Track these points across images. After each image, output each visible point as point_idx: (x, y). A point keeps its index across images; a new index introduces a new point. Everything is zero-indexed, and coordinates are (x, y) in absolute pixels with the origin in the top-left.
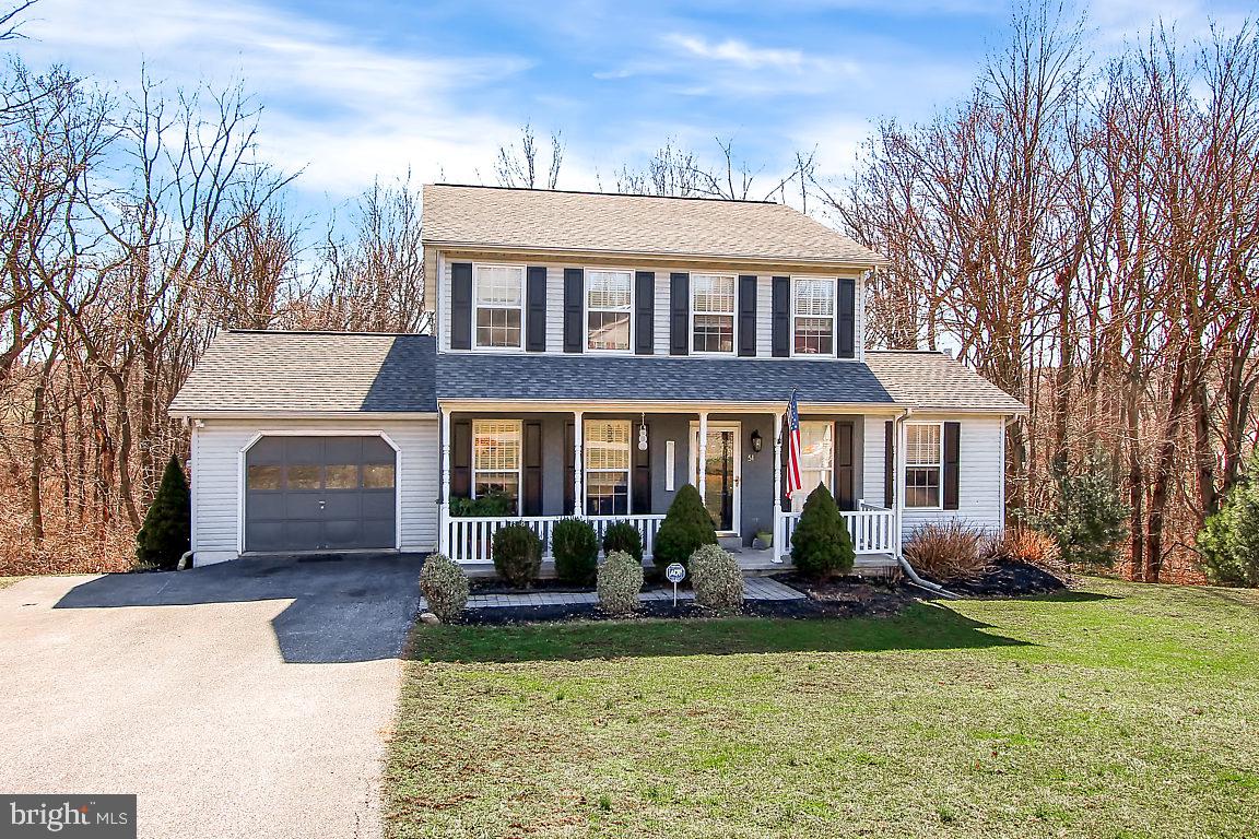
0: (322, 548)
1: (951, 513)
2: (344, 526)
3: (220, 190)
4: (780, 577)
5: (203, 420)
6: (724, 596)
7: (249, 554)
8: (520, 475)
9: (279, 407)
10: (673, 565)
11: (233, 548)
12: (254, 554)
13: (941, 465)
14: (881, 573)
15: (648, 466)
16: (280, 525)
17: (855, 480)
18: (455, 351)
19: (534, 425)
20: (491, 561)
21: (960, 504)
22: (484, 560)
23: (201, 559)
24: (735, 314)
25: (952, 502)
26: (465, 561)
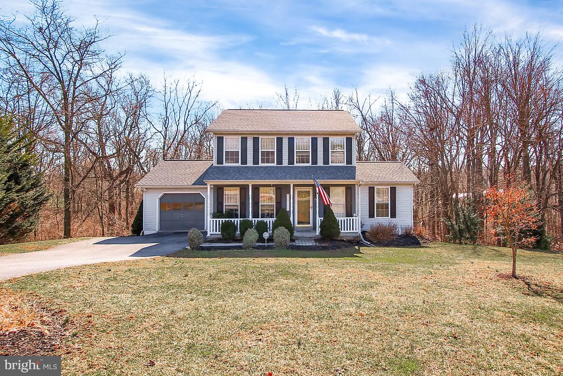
0: (182, 230)
1: (393, 219)
2: (189, 223)
3: (189, 112)
4: (316, 240)
5: (146, 189)
6: (281, 243)
7: (160, 231)
8: (239, 206)
9: (168, 184)
10: (265, 233)
11: (156, 229)
12: (162, 231)
13: (389, 202)
14: (351, 238)
15: (281, 202)
16: (170, 222)
17: (353, 207)
18: (218, 165)
19: (244, 189)
20: (220, 233)
21: (397, 216)
22: (218, 233)
23: (146, 232)
24: (310, 151)
25: (393, 215)
26: (215, 233)
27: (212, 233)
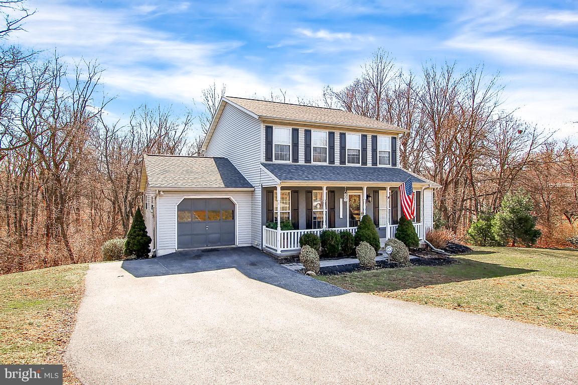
0: (207, 246)
2: (216, 236)
5: (163, 191)
7: (180, 250)
8: (290, 213)
9: (193, 186)
11: (174, 247)
12: (182, 250)
15: (334, 208)
16: (190, 236)
19: (296, 192)
23: (161, 253)
26: (286, 249)
27: (283, 249)
